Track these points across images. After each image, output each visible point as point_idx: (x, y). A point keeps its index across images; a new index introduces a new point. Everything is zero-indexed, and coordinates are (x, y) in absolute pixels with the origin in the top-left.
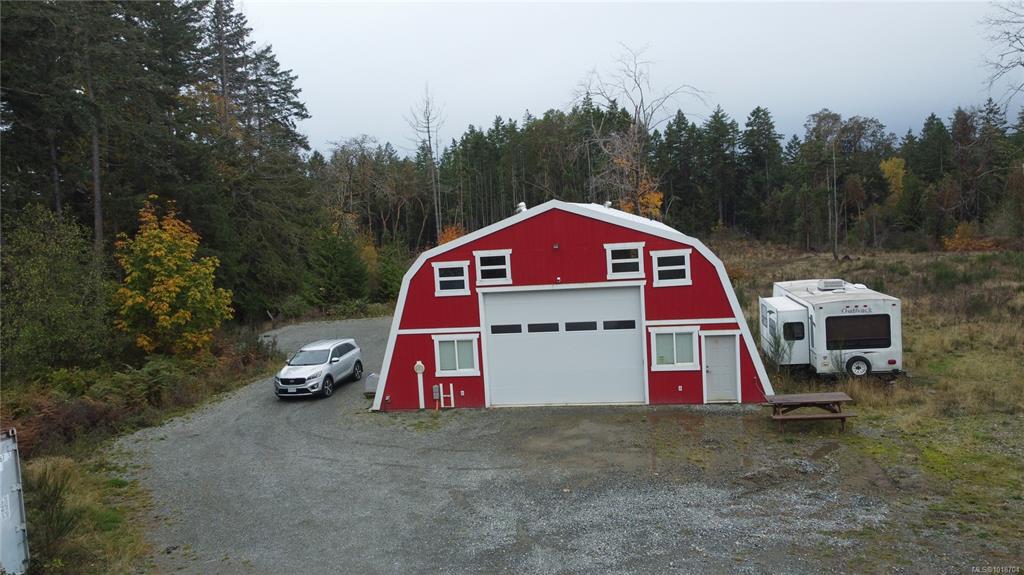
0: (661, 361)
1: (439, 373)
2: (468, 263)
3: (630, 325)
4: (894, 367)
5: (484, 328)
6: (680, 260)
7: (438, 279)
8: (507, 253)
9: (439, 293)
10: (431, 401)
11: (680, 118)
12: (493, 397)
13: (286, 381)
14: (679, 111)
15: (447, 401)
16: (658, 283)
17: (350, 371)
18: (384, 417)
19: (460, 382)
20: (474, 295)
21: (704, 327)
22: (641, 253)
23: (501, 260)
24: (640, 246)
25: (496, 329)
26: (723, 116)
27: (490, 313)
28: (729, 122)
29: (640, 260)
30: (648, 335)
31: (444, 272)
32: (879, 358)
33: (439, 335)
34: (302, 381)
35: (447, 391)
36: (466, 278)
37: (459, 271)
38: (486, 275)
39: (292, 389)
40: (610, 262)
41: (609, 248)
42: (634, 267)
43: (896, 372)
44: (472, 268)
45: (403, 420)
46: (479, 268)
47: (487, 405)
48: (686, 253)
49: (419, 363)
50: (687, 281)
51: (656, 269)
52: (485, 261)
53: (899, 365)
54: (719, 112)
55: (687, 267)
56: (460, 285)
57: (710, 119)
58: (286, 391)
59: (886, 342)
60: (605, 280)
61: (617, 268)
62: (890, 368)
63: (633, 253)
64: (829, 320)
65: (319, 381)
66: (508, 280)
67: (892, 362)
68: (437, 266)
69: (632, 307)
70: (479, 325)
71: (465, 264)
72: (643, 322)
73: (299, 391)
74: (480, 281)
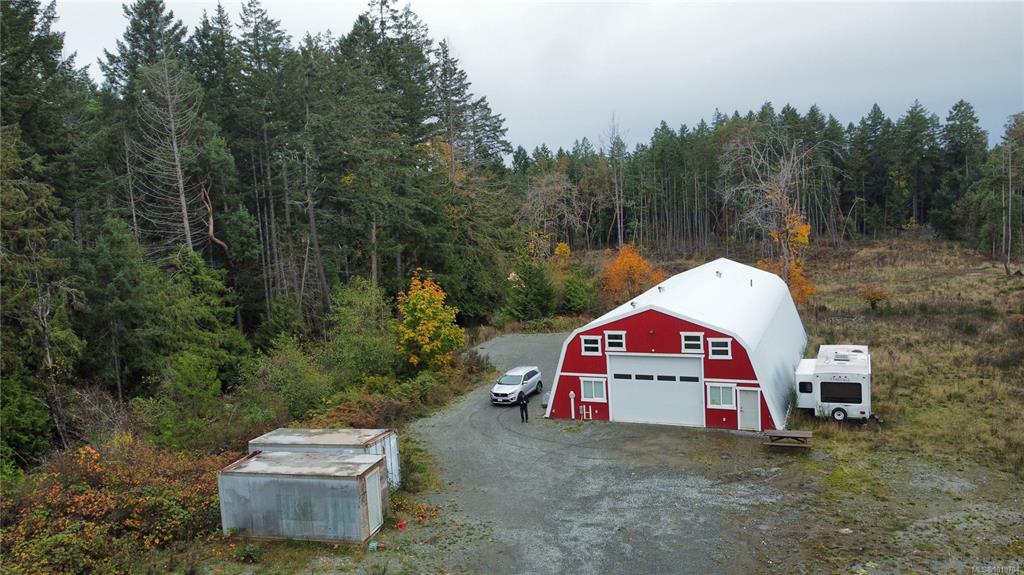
0: (713, 402)
1: (583, 399)
2: (601, 337)
3: (696, 379)
4: (864, 416)
5: (610, 374)
6: (726, 344)
7: (583, 345)
8: (623, 333)
9: (584, 353)
10: (578, 415)
11: (876, 113)
12: (615, 415)
13: (496, 395)
14: (876, 105)
15: (588, 415)
16: (712, 357)
17: (534, 388)
18: (551, 422)
19: (595, 405)
20: (604, 356)
21: (739, 385)
22: (702, 339)
23: (620, 337)
24: (701, 334)
25: (617, 376)
26: (921, 110)
27: (613, 367)
28: (928, 117)
29: (701, 342)
30: (706, 387)
31: (586, 342)
32: (853, 410)
33: (584, 377)
34: (506, 395)
35: (587, 410)
36: (599, 346)
37: (596, 342)
38: (611, 344)
39: (500, 399)
40: (683, 342)
41: (683, 334)
42: (698, 347)
43: (864, 419)
44: (603, 340)
45: (561, 425)
46: (607, 341)
47: (611, 419)
48: (729, 340)
49: (572, 392)
50: (729, 357)
51: (711, 349)
52: (610, 337)
53: (867, 415)
54: (916, 108)
55: (729, 348)
56: (596, 349)
57: (906, 114)
58: (496, 400)
59: (859, 400)
60: (680, 352)
61: (687, 346)
62: (861, 416)
63: (698, 338)
64: (822, 383)
65: (516, 395)
66: (624, 348)
67: (863, 413)
68: (583, 338)
69: (698, 370)
70: (606, 373)
71: (599, 338)
72: (703, 379)
73: (504, 401)
74: (607, 348)
